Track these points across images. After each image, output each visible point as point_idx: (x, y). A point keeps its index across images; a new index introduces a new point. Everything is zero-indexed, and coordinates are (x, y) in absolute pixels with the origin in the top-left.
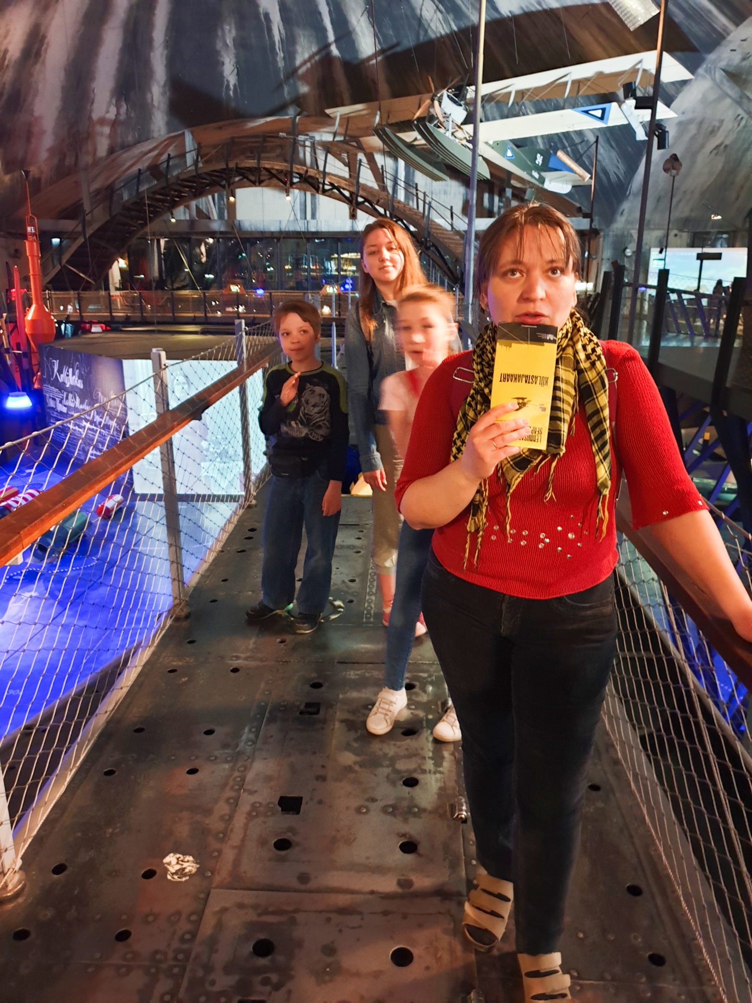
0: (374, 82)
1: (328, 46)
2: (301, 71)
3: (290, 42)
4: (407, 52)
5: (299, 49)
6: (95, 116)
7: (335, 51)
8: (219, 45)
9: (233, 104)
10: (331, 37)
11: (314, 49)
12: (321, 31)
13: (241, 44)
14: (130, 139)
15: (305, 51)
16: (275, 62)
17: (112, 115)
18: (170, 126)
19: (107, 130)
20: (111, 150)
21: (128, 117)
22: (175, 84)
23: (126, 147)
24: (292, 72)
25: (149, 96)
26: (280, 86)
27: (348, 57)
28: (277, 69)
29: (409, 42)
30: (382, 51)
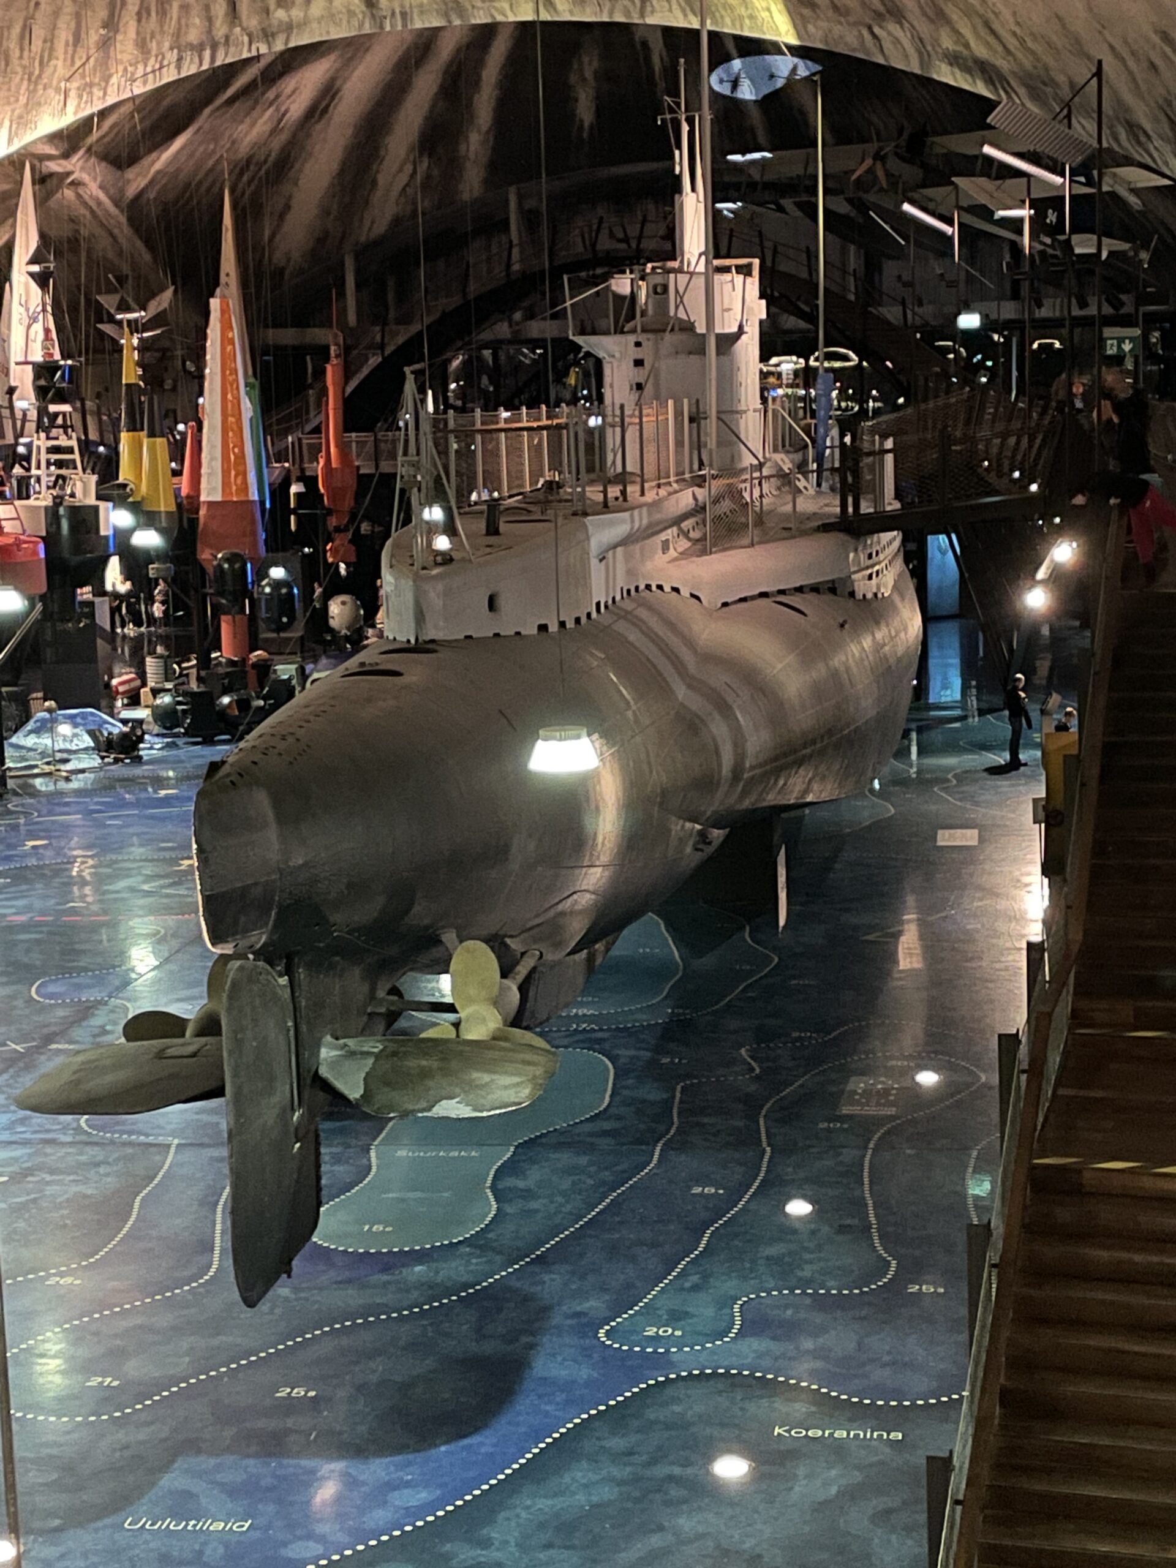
6: (381, 181)
8: (573, 79)
9: (588, 148)
13: (605, 77)
17: (404, 175)
18: (487, 182)
19: (394, 194)
20: (395, 224)
21: (429, 174)
22: (504, 128)
25: (463, 147)
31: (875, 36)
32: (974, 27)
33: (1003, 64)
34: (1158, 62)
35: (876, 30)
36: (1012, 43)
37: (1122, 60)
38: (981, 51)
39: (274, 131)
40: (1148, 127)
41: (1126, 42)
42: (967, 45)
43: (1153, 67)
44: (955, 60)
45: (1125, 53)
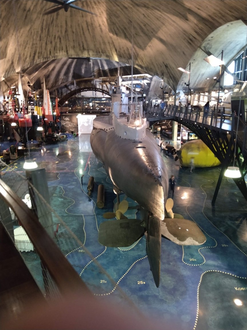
0: (107, 73)
1: (100, 68)
2: (95, 71)
3: (93, 67)
4: (113, 69)
5: (95, 68)
6: (60, 78)
7: (101, 69)
8: (82, 68)
9: (83, 76)
10: (100, 67)
11: (98, 68)
12: (99, 66)
13: (86, 68)
14: (65, 81)
15: (96, 69)
16: (91, 70)
17: (62, 78)
18: (72, 79)
19: (61, 80)
20: (61, 83)
21: (65, 78)
22: (74, 73)
23: (63, 83)
24: (93, 71)
25: (69, 75)
26: (91, 73)
27: (103, 69)
28: (91, 71)
29: (113, 68)
30: (109, 69)
31: (128, 61)
32: (140, 61)
33: (143, 66)
34: (162, 66)
35: (129, 60)
36: (144, 63)
37: (157, 65)
38: (140, 63)
39: (48, 72)
40: (159, 74)
41: (158, 63)
42: (139, 63)
43: (161, 66)
44: (137, 65)
45: (158, 64)
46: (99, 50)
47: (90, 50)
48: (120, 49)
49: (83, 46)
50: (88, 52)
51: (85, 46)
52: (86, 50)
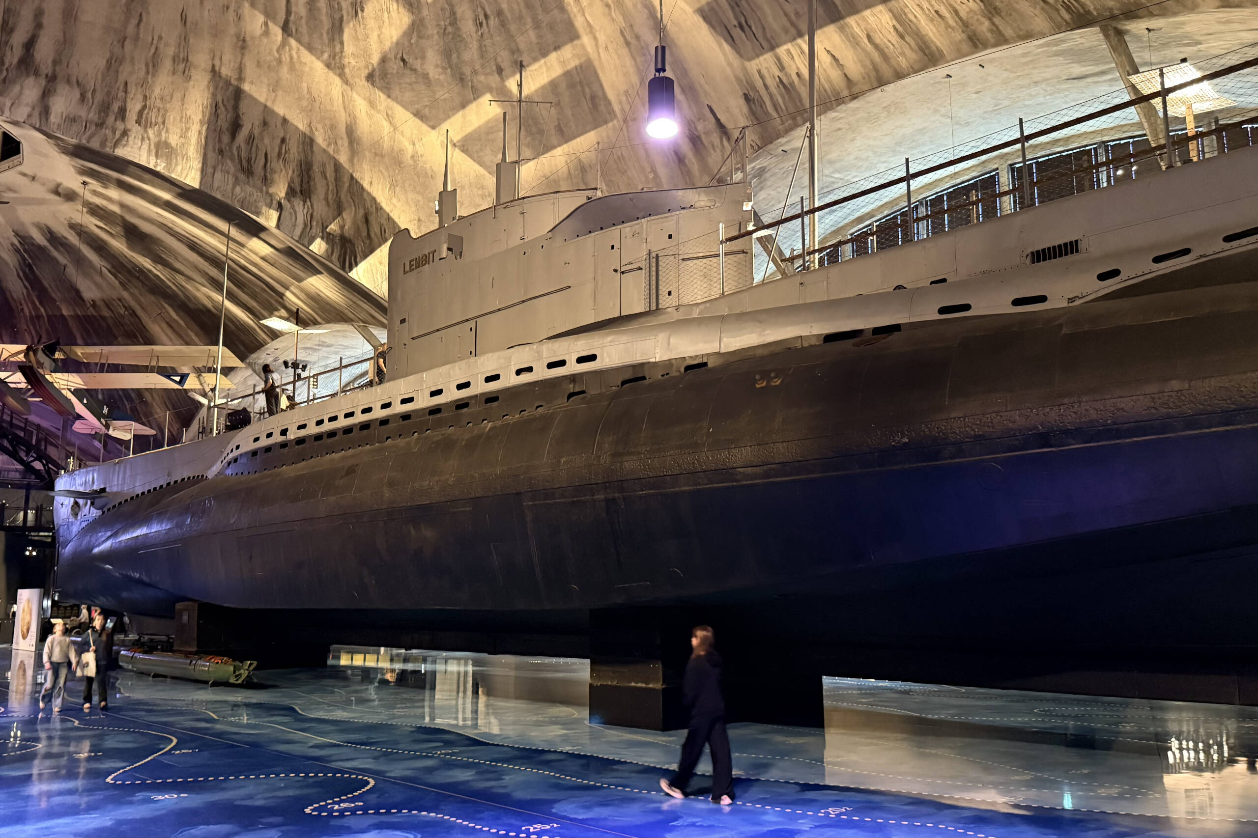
46: (125, 101)
47: (68, 82)
48: (265, 124)
49: (30, 45)
50: (46, 94)
51: (44, 52)
52: (37, 74)
